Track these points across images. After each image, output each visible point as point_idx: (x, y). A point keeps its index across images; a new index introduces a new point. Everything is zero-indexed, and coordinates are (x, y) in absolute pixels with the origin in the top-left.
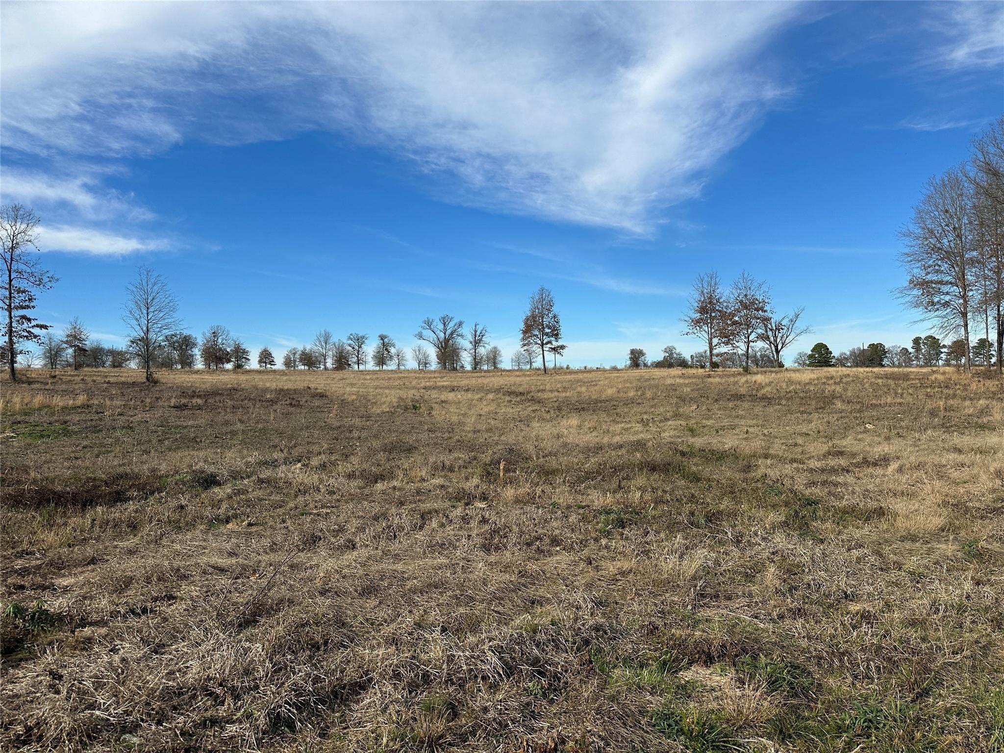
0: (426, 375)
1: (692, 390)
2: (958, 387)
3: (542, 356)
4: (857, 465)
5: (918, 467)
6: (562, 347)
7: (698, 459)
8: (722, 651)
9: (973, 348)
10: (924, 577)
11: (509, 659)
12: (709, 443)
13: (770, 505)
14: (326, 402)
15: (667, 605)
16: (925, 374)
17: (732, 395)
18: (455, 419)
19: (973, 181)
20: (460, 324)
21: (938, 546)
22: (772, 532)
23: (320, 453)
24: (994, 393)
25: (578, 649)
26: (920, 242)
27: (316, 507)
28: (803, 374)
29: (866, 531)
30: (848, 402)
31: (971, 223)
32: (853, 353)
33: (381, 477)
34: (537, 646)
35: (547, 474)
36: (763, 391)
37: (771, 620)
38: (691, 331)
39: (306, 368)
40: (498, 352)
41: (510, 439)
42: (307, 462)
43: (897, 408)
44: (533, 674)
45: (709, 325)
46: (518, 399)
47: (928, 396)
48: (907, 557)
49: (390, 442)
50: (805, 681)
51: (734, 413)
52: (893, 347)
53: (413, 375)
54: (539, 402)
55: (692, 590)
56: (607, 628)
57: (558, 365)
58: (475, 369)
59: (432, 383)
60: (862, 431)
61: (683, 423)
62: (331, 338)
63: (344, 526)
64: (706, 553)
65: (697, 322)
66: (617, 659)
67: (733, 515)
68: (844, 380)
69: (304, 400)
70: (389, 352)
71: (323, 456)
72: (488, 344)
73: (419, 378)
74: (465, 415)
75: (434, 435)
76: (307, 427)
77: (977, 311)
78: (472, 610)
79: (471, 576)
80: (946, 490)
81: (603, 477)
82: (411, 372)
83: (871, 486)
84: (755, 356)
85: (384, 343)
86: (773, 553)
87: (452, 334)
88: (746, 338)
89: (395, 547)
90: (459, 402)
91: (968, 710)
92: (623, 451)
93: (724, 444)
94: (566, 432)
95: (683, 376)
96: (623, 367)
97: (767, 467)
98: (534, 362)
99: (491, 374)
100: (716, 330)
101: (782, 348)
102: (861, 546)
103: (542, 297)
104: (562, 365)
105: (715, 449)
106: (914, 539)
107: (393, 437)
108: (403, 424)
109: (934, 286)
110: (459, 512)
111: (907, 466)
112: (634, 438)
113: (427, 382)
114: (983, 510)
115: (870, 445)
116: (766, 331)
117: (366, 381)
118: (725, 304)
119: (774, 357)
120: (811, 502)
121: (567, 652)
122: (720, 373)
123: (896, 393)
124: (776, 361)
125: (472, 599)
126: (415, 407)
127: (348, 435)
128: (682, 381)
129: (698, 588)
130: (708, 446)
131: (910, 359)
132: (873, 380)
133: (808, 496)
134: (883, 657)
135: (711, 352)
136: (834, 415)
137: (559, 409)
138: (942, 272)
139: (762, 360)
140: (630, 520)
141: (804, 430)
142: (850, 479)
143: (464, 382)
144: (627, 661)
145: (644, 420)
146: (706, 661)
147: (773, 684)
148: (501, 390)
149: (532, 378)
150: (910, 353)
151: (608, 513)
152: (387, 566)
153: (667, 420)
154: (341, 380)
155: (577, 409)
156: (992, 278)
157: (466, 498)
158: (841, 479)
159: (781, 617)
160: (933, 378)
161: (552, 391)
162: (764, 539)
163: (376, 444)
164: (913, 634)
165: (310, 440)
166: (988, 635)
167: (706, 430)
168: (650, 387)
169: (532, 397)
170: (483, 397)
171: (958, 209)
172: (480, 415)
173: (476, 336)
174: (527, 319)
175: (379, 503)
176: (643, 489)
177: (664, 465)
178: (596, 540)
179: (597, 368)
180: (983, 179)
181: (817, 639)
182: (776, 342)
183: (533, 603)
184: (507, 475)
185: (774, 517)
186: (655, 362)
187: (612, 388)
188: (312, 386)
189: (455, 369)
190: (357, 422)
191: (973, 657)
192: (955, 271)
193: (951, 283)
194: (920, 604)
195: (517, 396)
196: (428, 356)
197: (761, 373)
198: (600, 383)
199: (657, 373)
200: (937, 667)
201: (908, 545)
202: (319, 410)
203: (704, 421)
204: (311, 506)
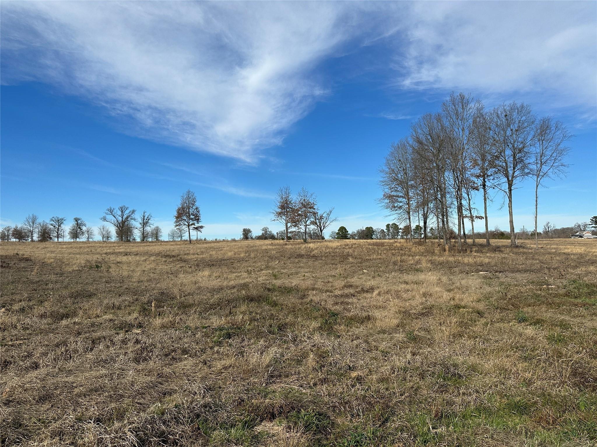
0: (107, 245)
1: (276, 253)
2: (406, 250)
3: (188, 232)
4: (358, 292)
5: (387, 292)
6: (202, 227)
7: (277, 292)
8: (280, 410)
9: (414, 230)
10: (389, 353)
11: (143, 435)
12: (283, 283)
13: (313, 317)
14: (30, 264)
15: (251, 385)
16: (391, 243)
17: (297, 255)
18: (125, 274)
19: (411, 146)
20: (133, 212)
21: (395, 336)
22: (313, 333)
23: (21, 301)
24: (423, 253)
25: (192, 421)
26: (388, 176)
27: (11, 340)
28: (334, 243)
29: (361, 329)
30: (355, 258)
31: (411, 167)
32: (358, 232)
33: (66, 316)
34: (164, 423)
35: (185, 307)
36: (313, 253)
37: (309, 387)
38: (276, 219)
39: (17, 240)
40: (159, 230)
41: (163, 285)
42: (10, 307)
43: (378, 261)
44: (159, 442)
45: (286, 216)
46: (171, 260)
47: (393, 254)
48: (380, 342)
49: (76, 291)
50: (325, 422)
51: (298, 265)
52: (377, 229)
53: (98, 245)
54: (185, 261)
55: (266, 374)
56: (212, 405)
57: (199, 238)
58: (143, 240)
59: (111, 250)
60: (361, 273)
61: (271, 272)
62: (38, 220)
63: (32, 352)
64: (276, 350)
65: (280, 214)
66: (217, 424)
67: (293, 325)
68: (354, 246)
69: (13, 263)
70: (81, 229)
71: (23, 303)
72: (153, 225)
73: (102, 247)
74: (133, 271)
75: (109, 285)
76: (12, 283)
77: (415, 211)
78: (121, 404)
79: (123, 381)
80: (400, 304)
81: (221, 307)
82: (97, 243)
83: (365, 304)
84: (310, 233)
85: (77, 223)
86: (313, 346)
87: (127, 218)
88: (305, 223)
89: (70, 365)
90: (130, 263)
91: (406, 428)
92: (235, 290)
93: (292, 283)
94: (201, 279)
95: (272, 244)
96: (239, 239)
97: (313, 295)
98: (183, 236)
99: (154, 244)
100: (290, 219)
101: (323, 229)
102: (358, 338)
103: (189, 196)
104: (201, 238)
105: (287, 286)
106: (384, 332)
107: (79, 287)
108: (87, 278)
109: (395, 198)
110: (121, 336)
111: (382, 292)
112: (242, 282)
113: (108, 249)
114: (417, 314)
115: (365, 281)
116: (316, 220)
117: (63, 249)
118: (294, 204)
119: (319, 234)
120: (334, 315)
121: (184, 425)
122: (292, 243)
123: (378, 253)
124: (320, 236)
125: (122, 396)
126: (97, 267)
127: (44, 287)
128: (271, 247)
129: (269, 372)
130: (283, 285)
131: (385, 235)
132: (367, 246)
133: (333, 311)
134: (367, 402)
135: (287, 231)
136: (348, 265)
137: (198, 265)
138: (398, 191)
139: (314, 235)
140: (234, 333)
141: (333, 274)
142: (355, 300)
143: (135, 249)
144: (223, 426)
145: (249, 270)
146: (271, 418)
147: (307, 427)
148: (160, 254)
149: (182, 246)
150: (385, 232)
151: (221, 330)
152: (62, 379)
153: (262, 270)
154: (43, 248)
155: (209, 265)
156: (421, 195)
157: (127, 327)
158: (350, 300)
159: (315, 385)
160: (395, 245)
161: (194, 254)
162: (309, 338)
163: (65, 293)
164: (382, 386)
165: (14, 291)
166: (418, 383)
167: (283, 276)
168: (253, 251)
169: (181, 258)
170: (147, 258)
171: (405, 160)
172: (144, 271)
173: (144, 220)
174: (179, 210)
175: (62, 334)
176: (244, 313)
177: (258, 297)
178: (211, 348)
179: (223, 240)
180: (416, 145)
181: (334, 396)
182: (321, 225)
183: (165, 394)
184: (158, 310)
185: (315, 324)
186: (257, 236)
187: (231, 251)
188: (21, 253)
189: (129, 241)
190: (53, 277)
191: (410, 396)
192: (404, 191)
193: (402, 197)
194: (386, 369)
195: (171, 258)
196: (110, 232)
197: (313, 242)
198: (224, 249)
199: (258, 243)
200: (393, 404)
201: (381, 336)
202: (24, 270)
203: (282, 270)
204: (8, 339)
